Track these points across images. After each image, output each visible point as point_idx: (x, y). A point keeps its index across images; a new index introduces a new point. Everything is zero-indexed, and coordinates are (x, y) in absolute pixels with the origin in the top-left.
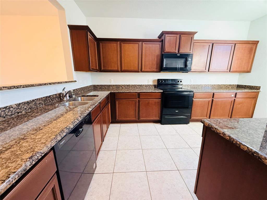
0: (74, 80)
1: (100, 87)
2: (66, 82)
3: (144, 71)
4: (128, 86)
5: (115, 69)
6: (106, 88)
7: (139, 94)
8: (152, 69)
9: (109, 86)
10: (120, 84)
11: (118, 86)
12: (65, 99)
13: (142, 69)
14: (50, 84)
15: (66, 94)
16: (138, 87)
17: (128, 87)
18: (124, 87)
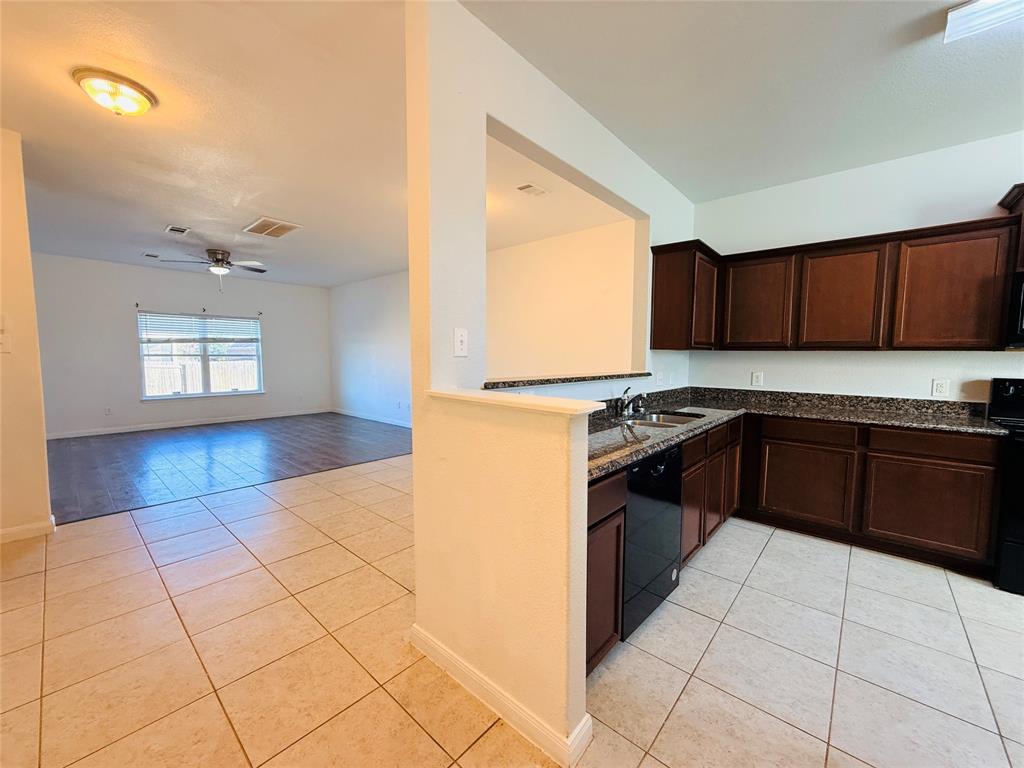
0: (646, 371)
1: (715, 395)
2: (631, 376)
3: (903, 345)
4: (823, 397)
5: (771, 341)
6: (733, 400)
7: (866, 431)
8: (953, 337)
9: (746, 393)
10: (789, 391)
11: (779, 398)
12: (626, 413)
13: (895, 338)
14: (606, 377)
15: (629, 403)
16: (873, 405)
17: (824, 403)
18: (807, 403)
